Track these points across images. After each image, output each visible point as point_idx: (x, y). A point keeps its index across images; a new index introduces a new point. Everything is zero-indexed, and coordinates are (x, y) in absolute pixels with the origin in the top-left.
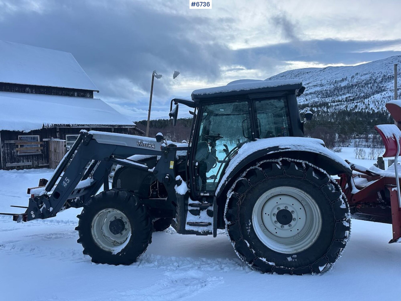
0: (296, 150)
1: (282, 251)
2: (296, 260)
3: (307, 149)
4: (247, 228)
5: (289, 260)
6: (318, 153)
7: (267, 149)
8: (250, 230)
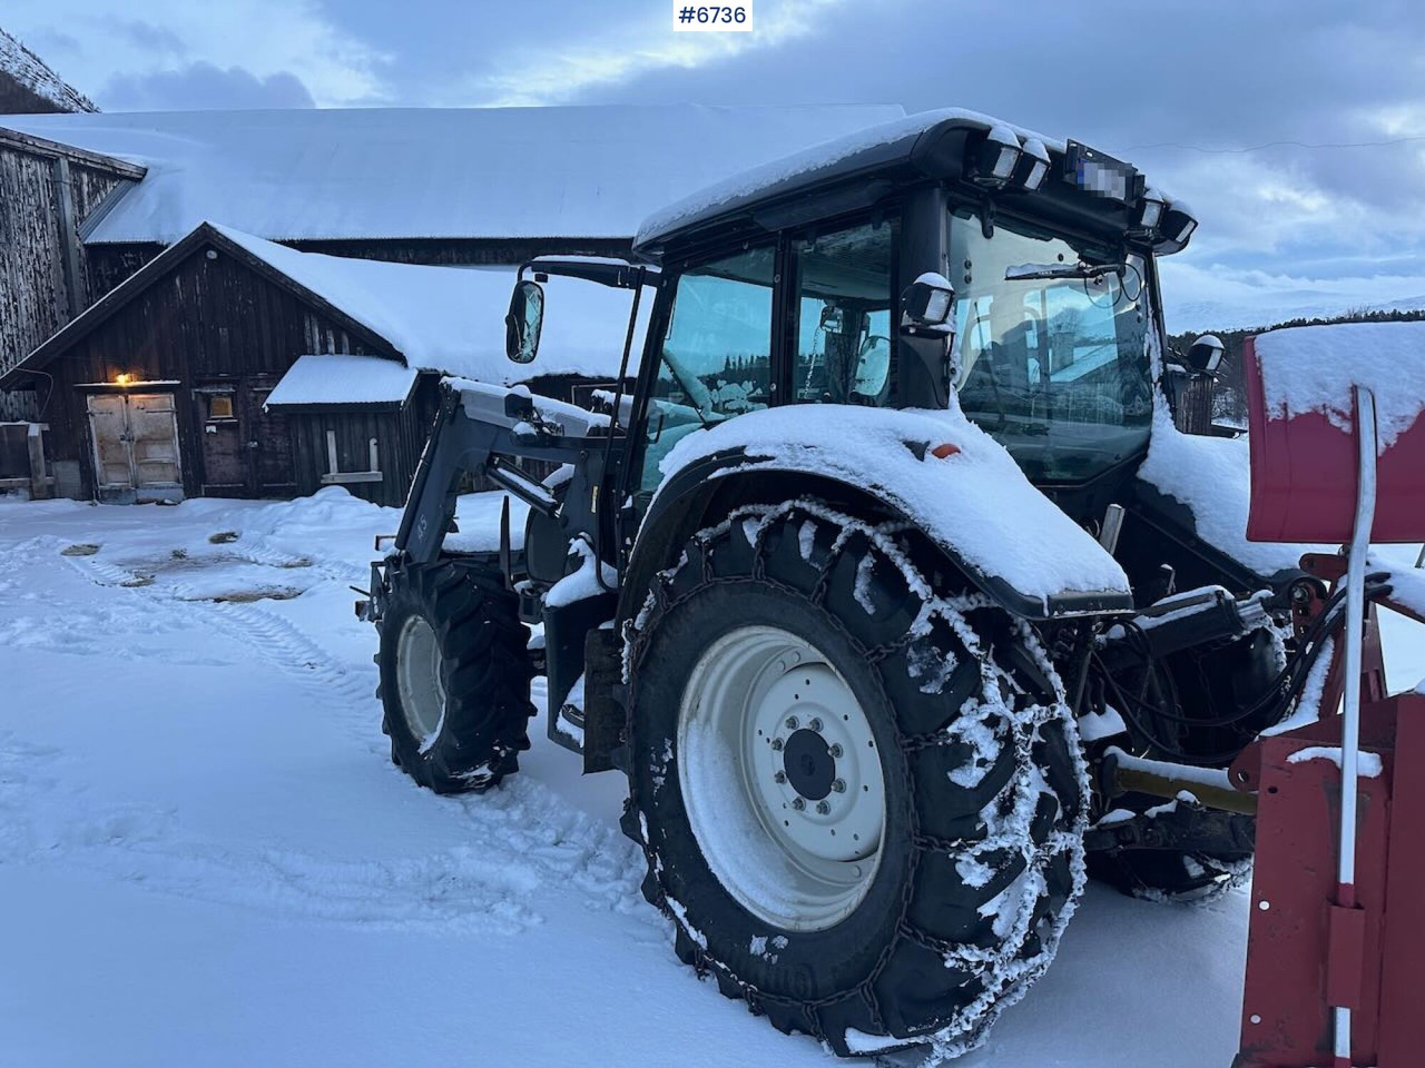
0: (789, 468)
1: (751, 902)
2: (775, 959)
3: (828, 465)
4: (653, 768)
5: (753, 950)
6: (864, 485)
7: (712, 456)
8: (662, 779)
